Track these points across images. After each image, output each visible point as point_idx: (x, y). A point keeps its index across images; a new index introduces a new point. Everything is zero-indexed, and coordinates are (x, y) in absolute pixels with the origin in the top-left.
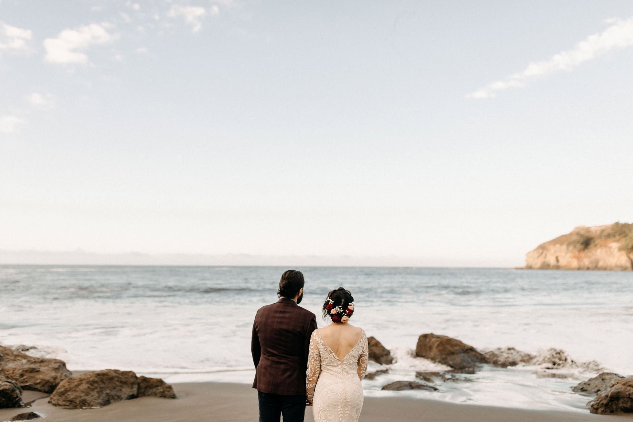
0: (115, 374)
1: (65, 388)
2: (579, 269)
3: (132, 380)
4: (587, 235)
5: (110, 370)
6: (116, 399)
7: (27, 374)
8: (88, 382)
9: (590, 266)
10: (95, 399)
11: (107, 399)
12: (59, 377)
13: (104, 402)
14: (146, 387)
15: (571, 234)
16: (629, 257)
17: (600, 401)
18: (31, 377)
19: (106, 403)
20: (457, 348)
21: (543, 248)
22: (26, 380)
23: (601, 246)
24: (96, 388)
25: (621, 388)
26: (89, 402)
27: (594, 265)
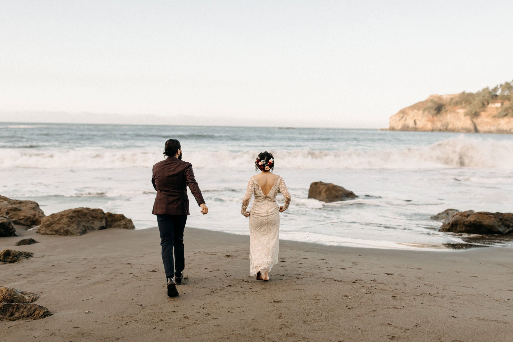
0: (87, 211)
1: (50, 221)
2: (432, 131)
3: (101, 215)
4: (439, 102)
5: (82, 208)
6: (90, 230)
7: (11, 212)
8: (67, 217)
9: (442, 128)
10: (75, 230)
11: (84, 229)
12: (37, 214)
13: (82, 231)
14: (112, 221)
15: (426, 101)
16: (472, 121)
17: (445, 227)
18: (15, 214)
19: (84, 232)
20: (340, 193)
21: (403, 112)
22: (12, 216)
23: (451, 112)
24: (75, 222)
25: (459, 217)
26: (71, 231)
27: (445, 127)
